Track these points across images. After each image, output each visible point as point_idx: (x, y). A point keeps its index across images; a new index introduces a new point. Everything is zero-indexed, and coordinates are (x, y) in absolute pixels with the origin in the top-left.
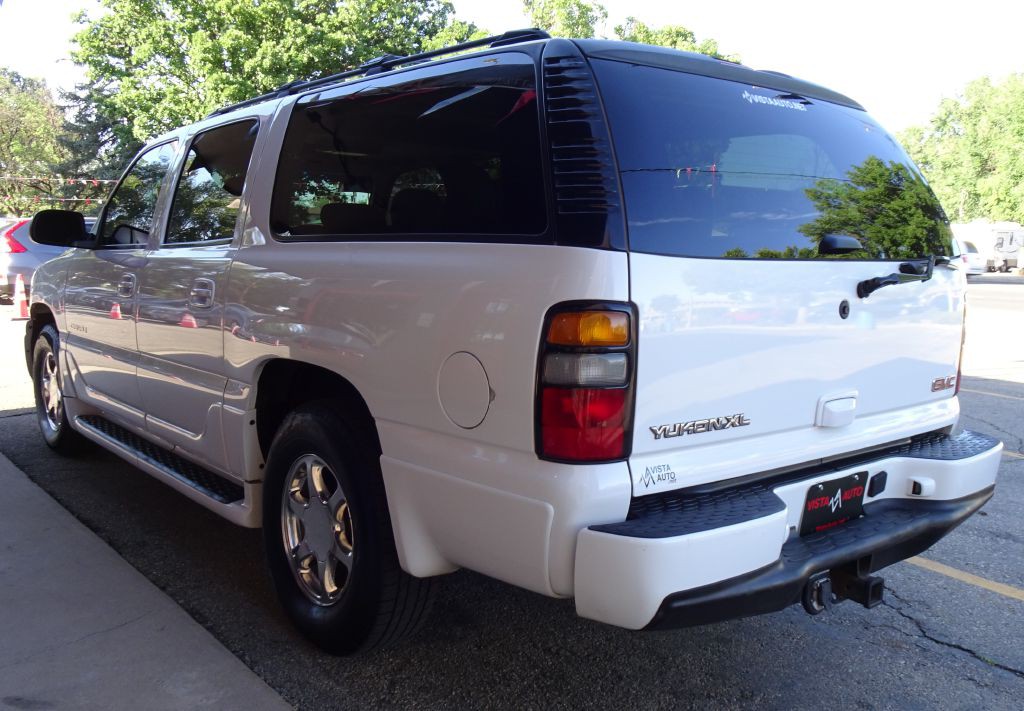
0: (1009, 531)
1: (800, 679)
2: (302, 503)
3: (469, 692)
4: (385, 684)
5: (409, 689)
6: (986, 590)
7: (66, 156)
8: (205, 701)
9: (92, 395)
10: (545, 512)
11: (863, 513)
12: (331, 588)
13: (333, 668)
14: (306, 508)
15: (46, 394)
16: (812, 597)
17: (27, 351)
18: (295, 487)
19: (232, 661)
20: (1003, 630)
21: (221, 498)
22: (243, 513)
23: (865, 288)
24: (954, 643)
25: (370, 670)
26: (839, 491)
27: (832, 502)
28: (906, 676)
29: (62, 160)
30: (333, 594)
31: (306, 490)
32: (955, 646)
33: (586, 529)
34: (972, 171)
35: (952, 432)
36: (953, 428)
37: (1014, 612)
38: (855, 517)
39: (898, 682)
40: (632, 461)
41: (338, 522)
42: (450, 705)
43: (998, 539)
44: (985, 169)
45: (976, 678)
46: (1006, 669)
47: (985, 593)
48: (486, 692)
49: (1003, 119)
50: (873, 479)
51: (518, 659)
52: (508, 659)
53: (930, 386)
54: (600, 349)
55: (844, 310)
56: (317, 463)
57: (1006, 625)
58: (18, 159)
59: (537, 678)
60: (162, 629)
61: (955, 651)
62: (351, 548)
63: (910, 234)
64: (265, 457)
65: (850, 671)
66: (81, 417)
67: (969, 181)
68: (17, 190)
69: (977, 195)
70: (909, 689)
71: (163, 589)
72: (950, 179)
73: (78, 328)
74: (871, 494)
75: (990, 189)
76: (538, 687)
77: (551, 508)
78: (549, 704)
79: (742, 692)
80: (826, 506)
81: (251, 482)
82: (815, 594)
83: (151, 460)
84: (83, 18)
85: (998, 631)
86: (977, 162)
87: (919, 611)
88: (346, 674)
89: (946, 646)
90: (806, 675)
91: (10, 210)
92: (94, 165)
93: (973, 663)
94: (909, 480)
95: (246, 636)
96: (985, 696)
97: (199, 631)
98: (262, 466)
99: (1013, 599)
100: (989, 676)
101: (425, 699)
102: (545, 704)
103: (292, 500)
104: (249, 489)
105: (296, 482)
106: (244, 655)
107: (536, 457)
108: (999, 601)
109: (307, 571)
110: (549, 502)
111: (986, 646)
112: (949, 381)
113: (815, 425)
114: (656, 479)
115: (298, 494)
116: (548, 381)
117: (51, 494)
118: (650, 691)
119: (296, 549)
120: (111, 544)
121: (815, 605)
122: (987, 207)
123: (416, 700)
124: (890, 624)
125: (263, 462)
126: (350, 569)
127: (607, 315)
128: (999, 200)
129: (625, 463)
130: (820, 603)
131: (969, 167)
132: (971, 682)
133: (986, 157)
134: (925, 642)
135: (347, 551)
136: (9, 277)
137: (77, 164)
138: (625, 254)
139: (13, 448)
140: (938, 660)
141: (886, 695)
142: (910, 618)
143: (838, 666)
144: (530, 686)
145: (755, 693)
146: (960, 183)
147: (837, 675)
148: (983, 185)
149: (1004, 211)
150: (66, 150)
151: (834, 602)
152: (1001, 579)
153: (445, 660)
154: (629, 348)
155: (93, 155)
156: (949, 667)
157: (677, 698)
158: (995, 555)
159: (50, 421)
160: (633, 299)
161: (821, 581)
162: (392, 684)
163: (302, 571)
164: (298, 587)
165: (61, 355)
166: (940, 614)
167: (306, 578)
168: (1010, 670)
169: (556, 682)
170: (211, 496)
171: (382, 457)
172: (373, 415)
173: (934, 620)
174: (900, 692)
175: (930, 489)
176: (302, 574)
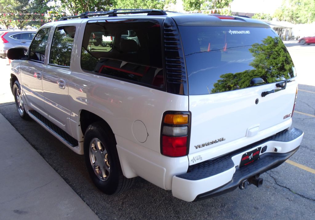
0: (306, 145)
1: (239, 200)
2: (95, 151)
3: (144, 206)
4: (121, 203)
5: (127, 205)
6: (296, 167)
7: (18, 4)
8: (70, 211)
9: (32, 105)
10: (163, 170)
11: (259, 158)
12: (104, 176)
13: (106, 198)
14: (96, 153)
15: (19, 101)
16: (242, 186)
17: (11, 87)
18: (93, 146)
19: (77, 197)
20: (300, 181)
21: (72, 145)
22: (78, 150)
23: (264, 94)
24: (284, 186)
25: (116, 199)
26: (252, 154)
27: (250, 157)
28: (269, 198)
29: (17, 5)
30: (105, 178)
31: (96, 147)
32: (285, 187)
33: (175, 176)
35: (289, 129)
36: (289, 128)
37: (303, 175)
38: (257, 159)
39: (267, 200)
40: (189, 155)
41: (106, 159)
42: (139, 210)
43: (303, 148)
45: (289, 198)
46: (298, 194)
47: (296, 168)
48: (149, 205)
50: (263, 148)
51: (159, 194)
52: (156, 194)
53: (283, 117)
54: (180, 125)
55: (257, 102)
56: (98, 141)
57: (300, 179)
58: (3, 5)
59: (164, 201)
60: (57, 186)
61: (285, 189)
62: (109, 166)
63: (281, 60)
64: (84, 135)
65: (253, 196)
66: (29, 111)
67: (313, 9)
68: (4, 16)
70: (269, 202)
71: (57, 171)
72: (306, 9)
73: (26, 85)
74: (262, 152)
76: (164, 203)
77: (165, 169)
78: (167, 209)
79: (222, 204)
80: (248, 158)
81: (80, 142)
82: (243, 184)
83: (51, 129)
85: (298, 182)
87: (276, 175)
88: (110, 200)
89: (282, 187)
90: (241, 198)
91: (3, 22)
92: (28, 7)
93: (289, 193)
94: (274, 148)
95: (81, 187)
96: (291, 204)
97: (68, 187)
98: (83, 137)
99: (303, 170)
100: (292, 197)
101: (132, 208)
102: (166, 209)
103: (92, 150)
104: (79, 144)
105: (93, 145)
106: (81, 194)
107: (161, 154)
108: (300, 171)
109: (97, 170)
110: (165, 168)
111: (294, 187)
112: (289, 115)
113: (246, 136)
114: (196, 160)
115: (94, 148)
116: (164, 134)
117: (22, 135)
118: (196, 204)
119: (94, 163)
120: (41, 154)
123: (129, 208)
124: (267, 180)
125: (83, 136)
126: (109, 171)
127: (182, 115)
129: (187, 156)
130: (244, 186)
132: (288, 199)
134: (276, 186)
135: (108, 167)
136: (4, 51)
137: (22, 7)
138: (188, 96)
139: (10, 117)
140: (279, 192)
141: (263, 205)
142: (273, 177)
143: (250, 195)
144: (162, 203)
145: (226, 204)
146: (310, 10)
147: (250, 198)
150: (18, 2)
151: (248, 185)
152: (301, 163)
153: (138, 195)
154: (188, 124)
155: (27, 4)
156: (282, 194)
157: (203, 206)
158: (301, 154)
159: (21, 110)
160: (190, 110)
161: (245, 181)
162: (123, 203)
163: (96, 170)
164: (95, 174)
165: (21, 91)
166: (282, 176)
167: (98, 172)
168: (299, 195)
169: (169, 202)
170: (69, 144)
171: (117, 145)
172: (114, 133)
173: (280, 178)
174: (267, 203)
175: (280, 150)
176: (96, 171)
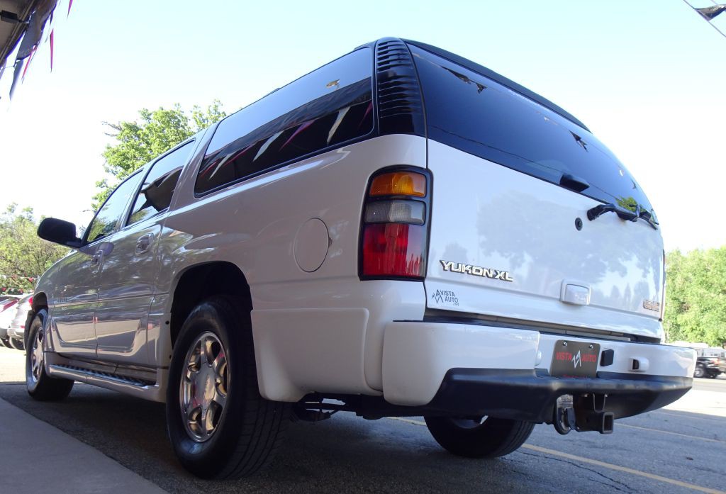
10: (363, 314)
12: (209, 427)
14: (198, 374)
15: (34, 358)
16: (560, 419)
18: (192, 362)
21: (140, 384)
22: (154, 392)
23: (593, 212)
26: (579, 352)
27: (574, 359)
30: (210, 432)
33: (392, 322)
34: (673, 309)
40: (427, 282)
41: (220, 376)
44: (682, 308)
49: (690, 275)
50: (603, 352)
54: (406, 197)
55: (579, 224)
56: (209, 338)
62: (226, 393)
67: (672, 316)
69: (678, 326)
74: (602, 364)
75: (686, 322)
77: (367, 312)
80: (570, 360)
81: (161, 368)
82: (563, 417)
84: (104, 184)
86: (676, 303)
94: (630, 359)
98: (171, 356)
103: (189, 371)
104: (160, 373)
105: (193, 358)
107: (358, 279)
109: (194, 421)
110: (366, 307)
113: (560, 300)
114: (444, 299)
115: (194, 366)
116: (369, 221)
119: (188, 405)
121: (563, 425)
122: (685, 333)
126: (224, 407)
128: (693, 330)
129: (422, 283)
131: (670, 307)
133: (682, 300)
135: (223, 396)
138: (424, 139)
148: (681, 319)
149: (696, 337)
154: (426, 200)
159: (34, 377)
160: (429, 167)
163: (191, 422)
165: (47, 326)
167: (193, 427)
170: (133, 385)
171: (252, 311)
175: (645, 367)
176: (190, 424)
